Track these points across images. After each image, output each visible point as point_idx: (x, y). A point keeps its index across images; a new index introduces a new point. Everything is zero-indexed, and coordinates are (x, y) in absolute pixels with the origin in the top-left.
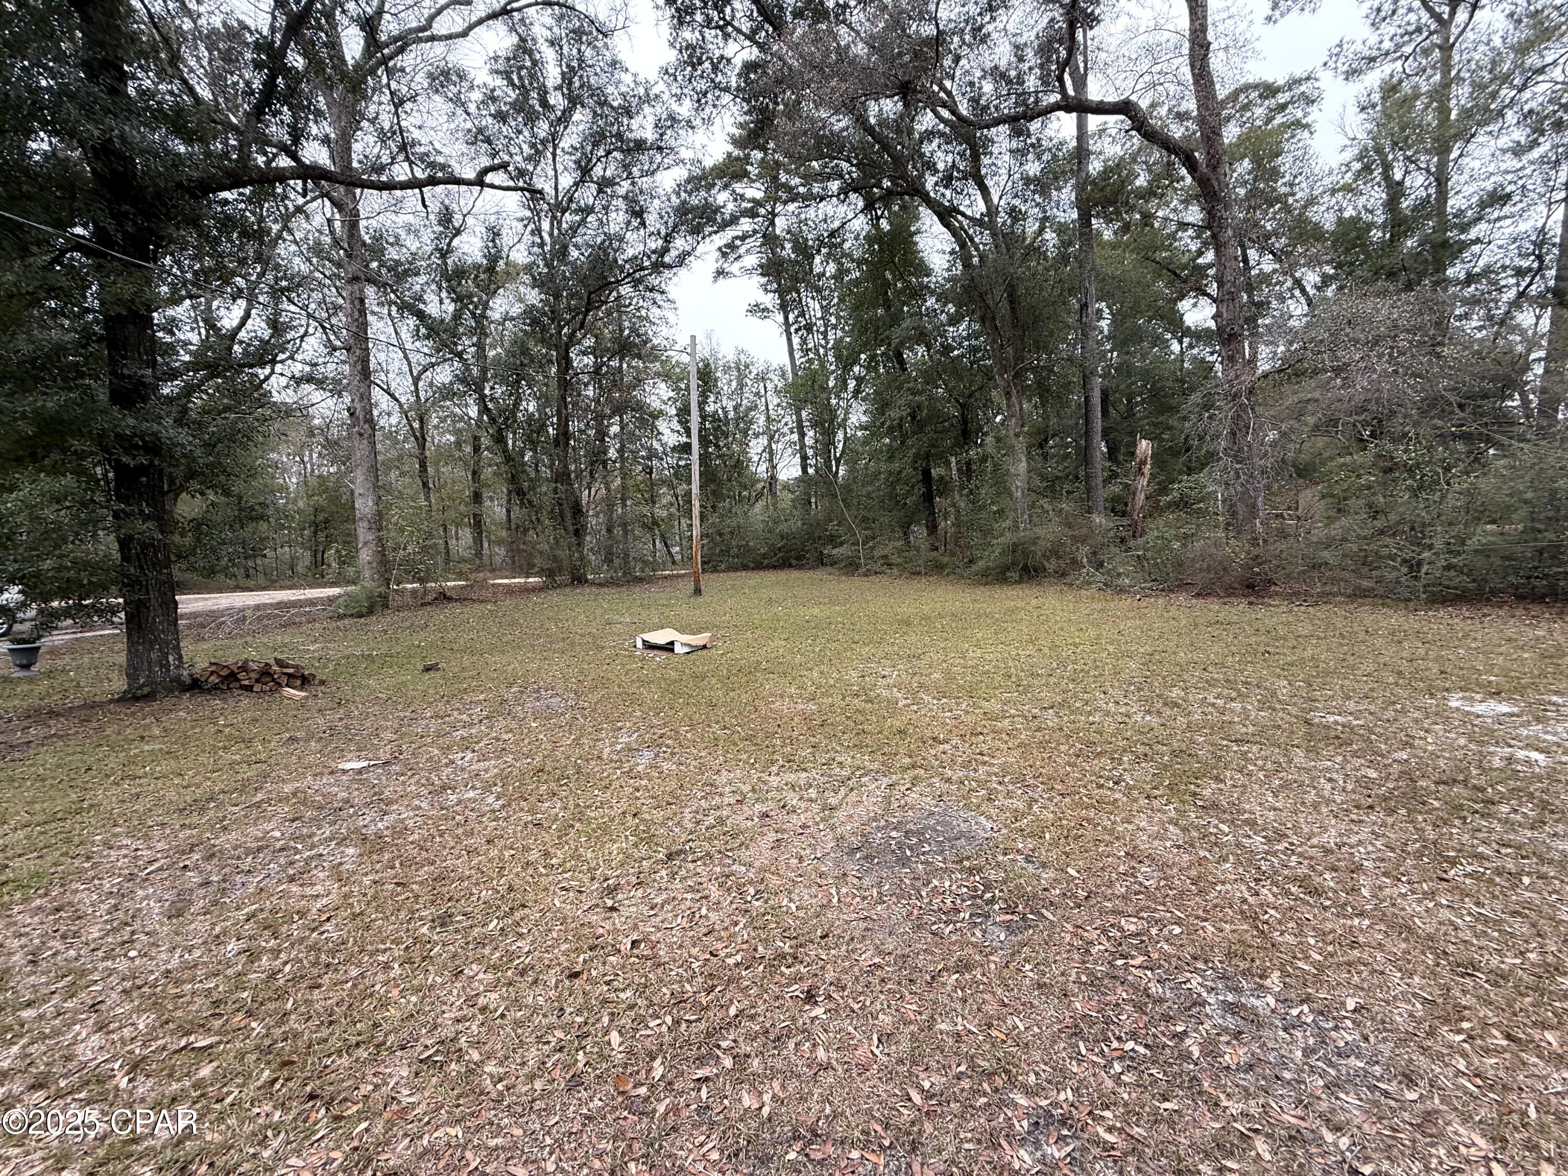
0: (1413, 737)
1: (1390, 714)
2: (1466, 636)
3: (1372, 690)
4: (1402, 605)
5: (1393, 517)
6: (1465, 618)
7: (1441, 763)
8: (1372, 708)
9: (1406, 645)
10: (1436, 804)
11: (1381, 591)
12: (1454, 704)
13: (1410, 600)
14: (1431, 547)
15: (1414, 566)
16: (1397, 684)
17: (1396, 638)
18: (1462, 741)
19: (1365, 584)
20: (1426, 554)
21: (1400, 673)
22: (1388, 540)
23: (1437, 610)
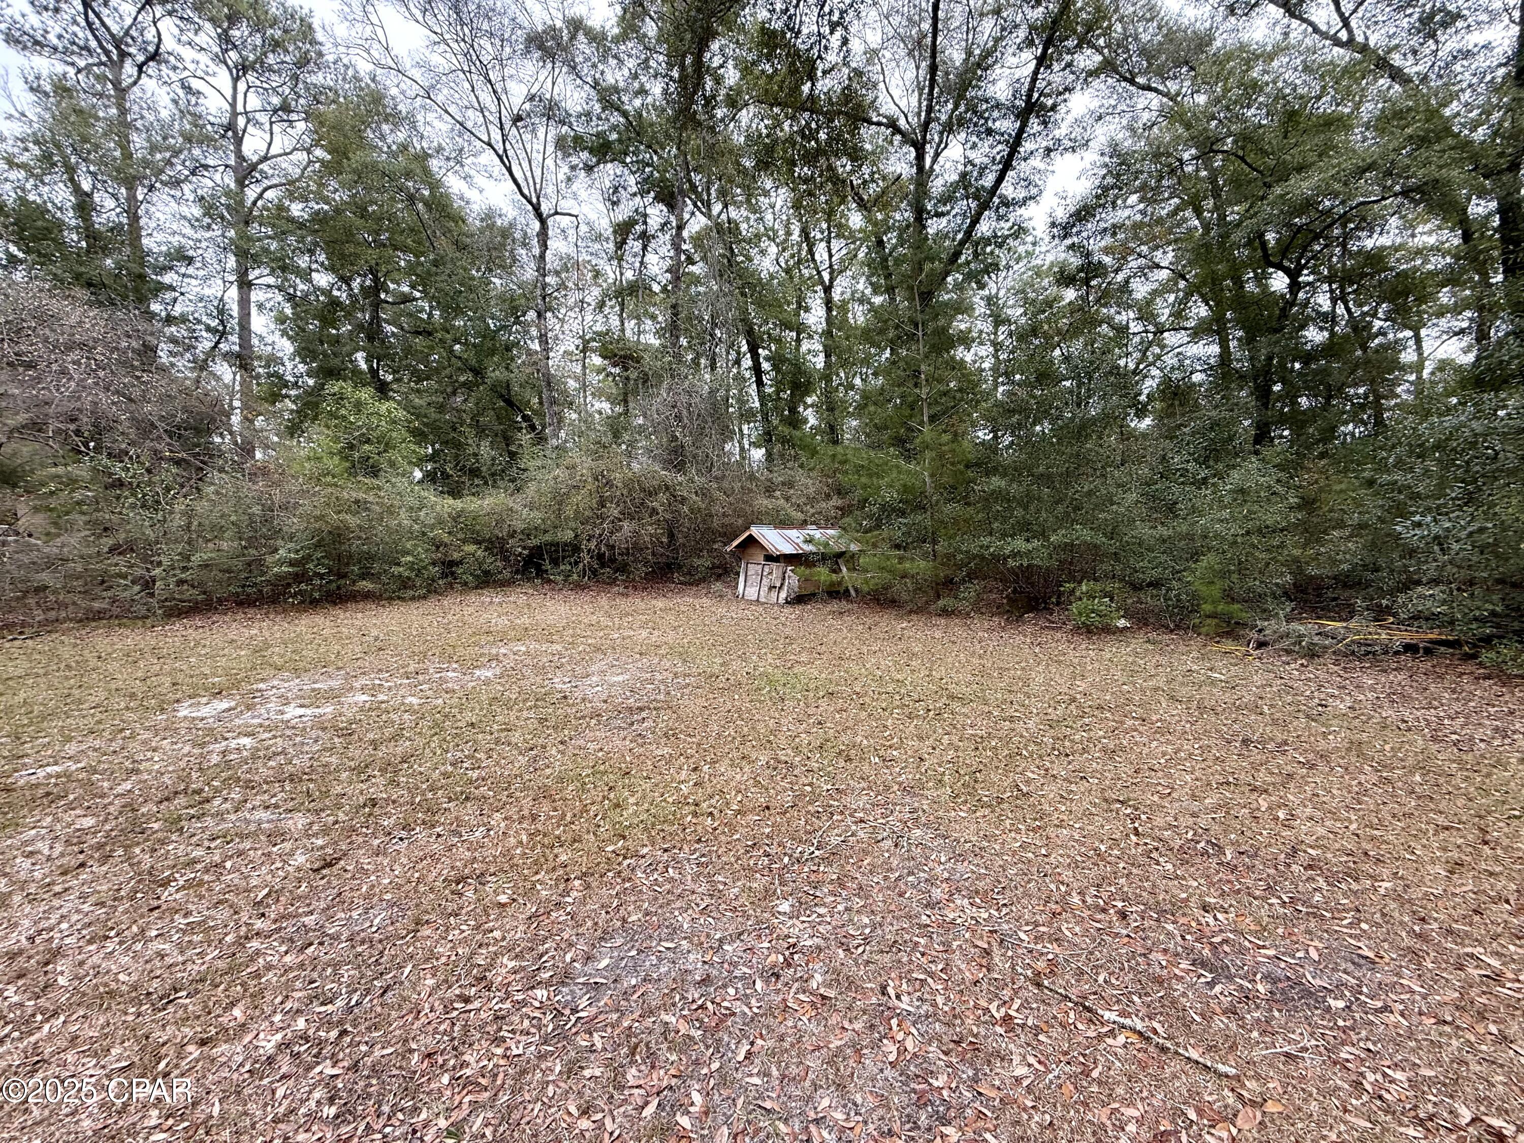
0: (139, 762)
1: (115, 746)
2: (197, 644)
3: (99, 722)
4: (140, 623)
5: (122, 536)
6: (197, 628)
7: (166, 779)
8: (97, 743)
9: (141, 664)
10: (156, 826)
11: (116, 611)
12: (182, 713)
13: (147, 617)
14: (160, 564)
15: (148, 584)
16: (127, 708)
17: (132, 658)
18: (187, 749)
19: (96, 605)
20: (157, 571)
21: (133, 696)
22: (116, 559)
23: (174, 624)
